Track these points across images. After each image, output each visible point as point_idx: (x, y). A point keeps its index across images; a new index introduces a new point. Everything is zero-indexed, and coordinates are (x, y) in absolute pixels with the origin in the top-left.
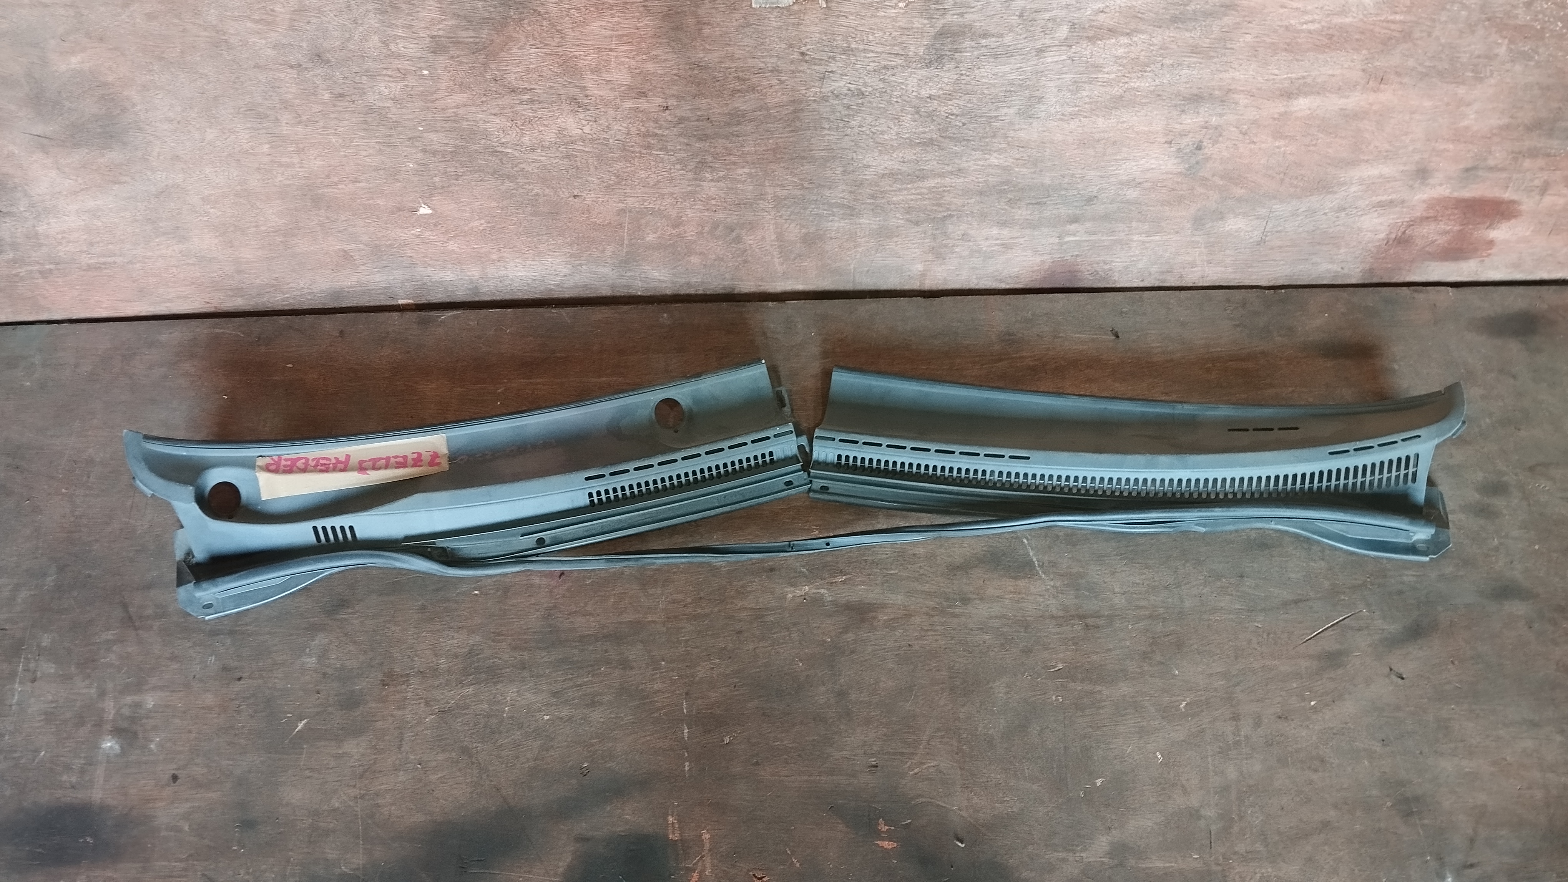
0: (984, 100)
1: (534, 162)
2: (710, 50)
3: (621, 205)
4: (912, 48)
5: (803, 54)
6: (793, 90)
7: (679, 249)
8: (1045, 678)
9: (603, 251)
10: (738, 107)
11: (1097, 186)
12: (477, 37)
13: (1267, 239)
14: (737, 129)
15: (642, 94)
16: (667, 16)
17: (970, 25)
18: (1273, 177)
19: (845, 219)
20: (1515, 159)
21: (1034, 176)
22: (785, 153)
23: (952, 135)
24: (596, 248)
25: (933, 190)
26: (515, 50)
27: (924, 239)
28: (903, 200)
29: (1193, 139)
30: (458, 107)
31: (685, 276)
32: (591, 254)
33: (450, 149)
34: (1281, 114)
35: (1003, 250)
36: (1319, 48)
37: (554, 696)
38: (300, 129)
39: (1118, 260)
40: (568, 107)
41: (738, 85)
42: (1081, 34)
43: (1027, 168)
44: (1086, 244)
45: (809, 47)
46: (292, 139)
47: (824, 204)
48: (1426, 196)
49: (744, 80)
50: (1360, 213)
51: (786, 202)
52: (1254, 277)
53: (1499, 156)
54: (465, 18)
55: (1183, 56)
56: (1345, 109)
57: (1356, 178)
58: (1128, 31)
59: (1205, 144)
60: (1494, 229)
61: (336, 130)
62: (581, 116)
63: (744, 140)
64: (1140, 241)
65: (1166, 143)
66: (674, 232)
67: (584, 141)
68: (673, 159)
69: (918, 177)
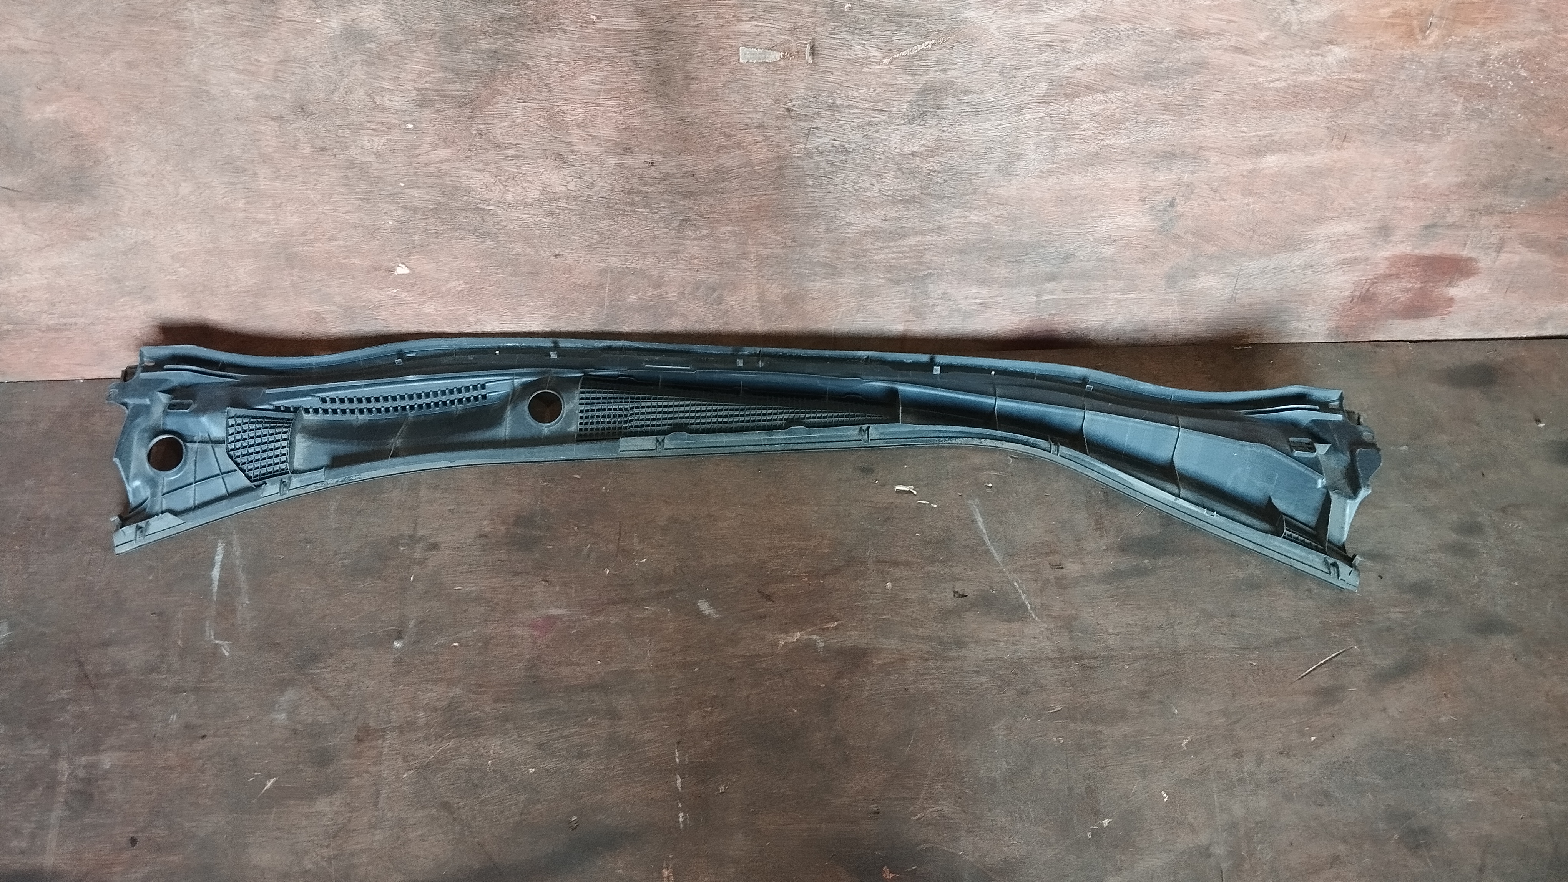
0: (965, 157)
1: (516, 219)
2: (697, 105)
3: (603, 265)
4: (896, 104)
5: (788, 110)
6: (778, 146)
7: (660, 310)
8: (1044, 719)
9: (583, 313)
10: (723, 164)
11: (1073, 243)
12: (463, 91)
13: (1238, 296)
14: (721, 186)
15: (628, 150)
16: (656, 71)
17: (952, 81)
18: (1243, 235)
19: (827, 279)
20: (1472, 216)
21: (1013, 233)
22: (769, 211)
23: (933, 192)
24: (576, 310)
25: (914, 248)
26: (502, 104)
27: (905, 298)
28: (884, 259)
29: (1166, 197)
30: (441, 162)
32: (570, 316)
33: (431, 206)
34: (1250, 172)
35: (982, 309)
36: (1286, 106)
37: (539, 749)
38: (278, 184)
39: (1095, 319)
40: (553, 163)
41: (723, 141)
42: (1059, 91)
43: (1006, 225)
44: (1063, 302)
45: (794, 103)
46: (269, 194)
47: (806, 263)
48: (1388, 253)
49: (730, 136)
50: (1325, 271)
51: (768, 262)
53: (1457, 213)
54: (453, 70)
55: (1156, 113)
56: (1311, 167)
57: (1322, 235)
58: (1104, 89)
59: (1177, 201)
60: (1454, 286)
61: (315, 185)
62: (566, 172)
63: (728, 198)
64: (1115, 299)
65: (1140, 200)
66: (655, 293)
67: (567, 198)
68: (657, 217)
69: (899, 234)
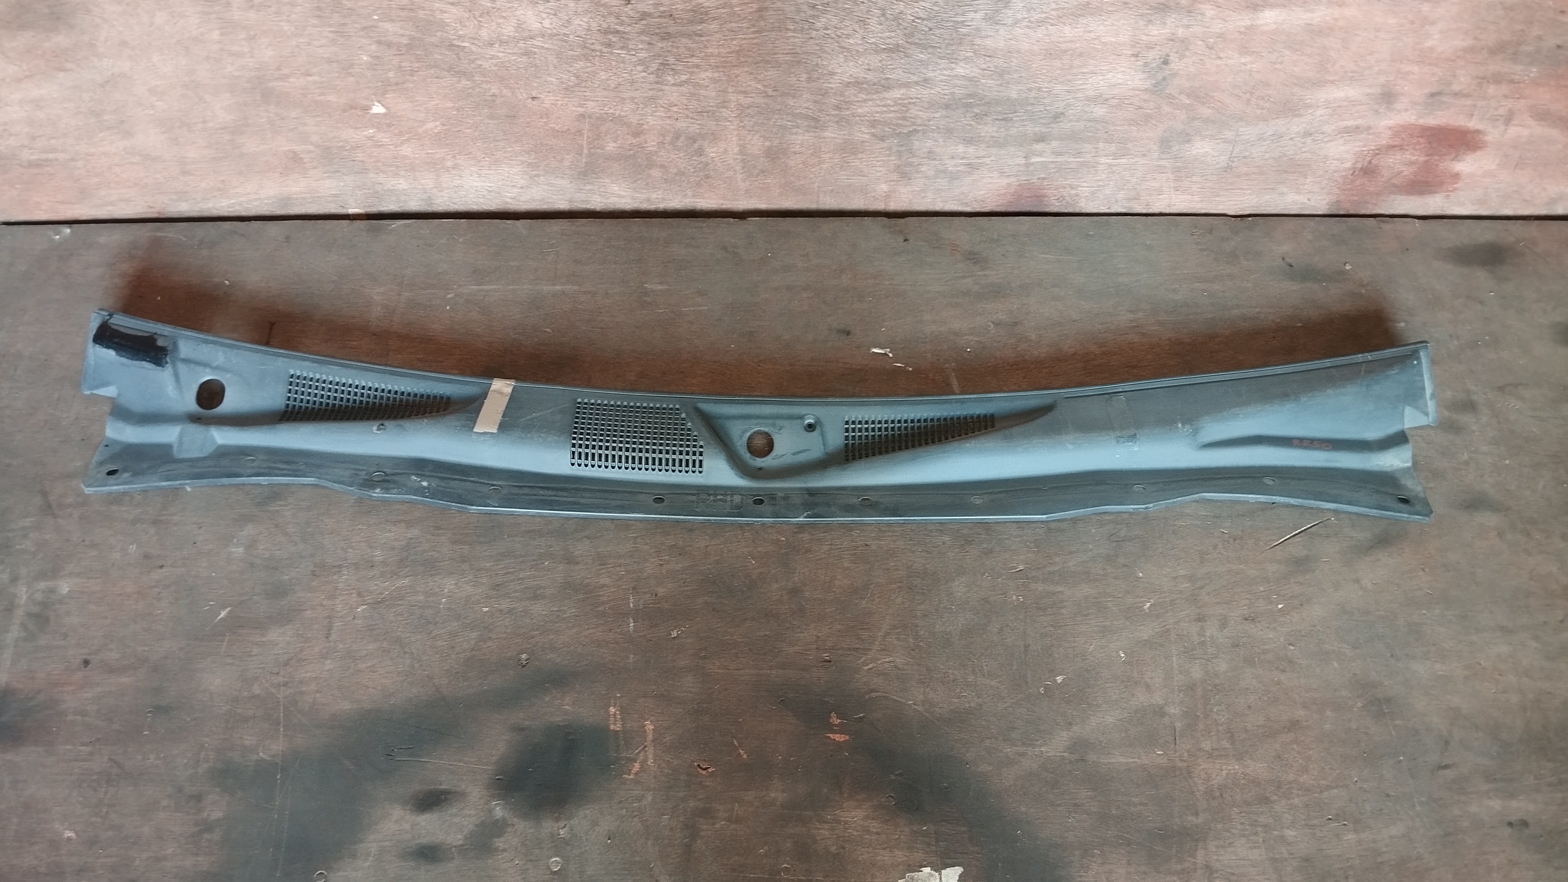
1: (493, 57)
3: (581, 110)
7: (639, 160)
8: (1005, 579)
9: (561, 161)
10: (701, 4)
11: (1063, 101)
13: (1234, 165)
14: (699, 28)
18: (1240, 97)
19: (809, 132)
20: (1480, 85)
21: (1001, 88)
22: (749, 56)
23: (917, 41)
24: (554, 157)
25: (899, 102)
27: (889, 156)
28: (868, 113)
29: (1160, 53)
31: (645, 191)
32: (548, 164)
33: (405, 41)
34: (1247, 28)
35: (970, 170)
37: (494, 589)
38: (252, 15)
39: (1085, 184)
43: (993, 79)
44: (1053, 166)
46: (242, 25)
47: (788, 114)
48: (1392, 122)
50: (1326, 139)
51: (749, 111)
52: (1221, 207)
53: (1463, 81)
56: (1311, 24)
57: (1323, 100)
59: (1171, 58)
60: (1459, 161)
61: (289, 16)
62: (541, 8)
63: (707, 41)
64: (1107, 164)
65: (1133, 55)
66: (634, 141)
67: (543, 36)
68: (635, 59)
69: (883, 87)
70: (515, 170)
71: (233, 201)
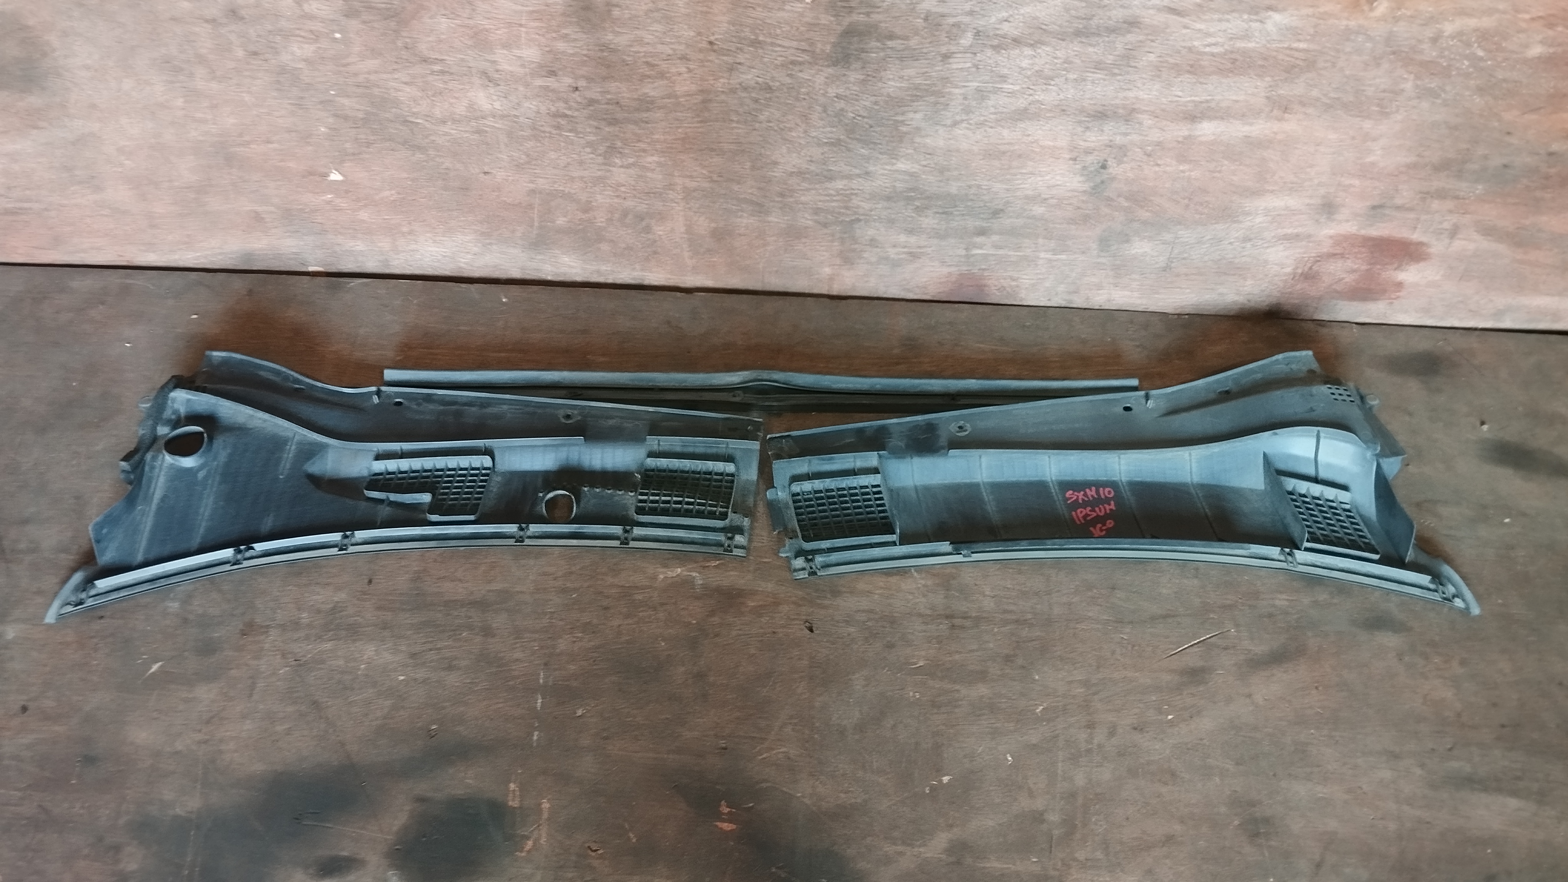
0: (891, 103)
1: (446, 134)
2: (619, 32)
3: (532, 186)
4: (819, 45)
5: (711, 43)
6: (702, 80)
7: (589, 234)
8: (904, 674)
9: (513, 231)
10: (647, 94)
11: (1003, 198)
12: (388, 4)
13: (1173, 265)
14: (645, 115)
15: (553, 73)
17: (876, 25)
18: (1179, 202)
19: (754, 216)
20: (1423, 199)
21: (942, 184)
22: (694, 144)
23: (858, 137)
24: (506, 228)
25: (841, 192)
26: (426, 19)
27: (833, 242)
28: (811, 201)
29: (1098, 158)
30: (369, 73)
32: (501, 234)
33: (361, 115)
34: (1185, 138)
35: (911, 258)
36: (1222, 72)
37: (411, 658)
38: (214, 85)
39: (1025, 277)
40: (479, 81)
41: (646, 71)
42: (985, 42)
43: (933, 176)
44: (993, 258)
45: (717, 36)
46: (206, 94)
47: (733, 198)
48: (1332, 231)
49: (653, 66)
50: (1266, 245)
51: (695, 194)
52: (1161, 304)
53: (1406, 195)
55: (1088, 71)
56: (1249, 137)
57: (1262, 208)
58: (1032, 42)
59: (1109, 163)
60: (1402, 270)
61: (249, 88)
62: (492, 91)
63: (652, 127)
64: (1046, 258)
65: (1071, 159)
66: (583, 217)
67: (494, 117)
68: (582, 141)
69: (825, 177)
70: (467, 238)
71: (198, 254)
